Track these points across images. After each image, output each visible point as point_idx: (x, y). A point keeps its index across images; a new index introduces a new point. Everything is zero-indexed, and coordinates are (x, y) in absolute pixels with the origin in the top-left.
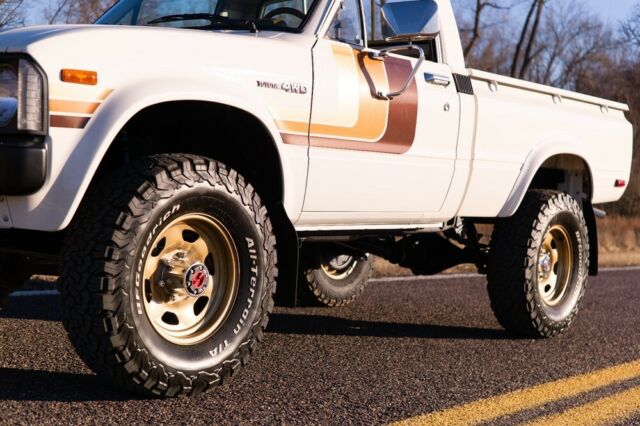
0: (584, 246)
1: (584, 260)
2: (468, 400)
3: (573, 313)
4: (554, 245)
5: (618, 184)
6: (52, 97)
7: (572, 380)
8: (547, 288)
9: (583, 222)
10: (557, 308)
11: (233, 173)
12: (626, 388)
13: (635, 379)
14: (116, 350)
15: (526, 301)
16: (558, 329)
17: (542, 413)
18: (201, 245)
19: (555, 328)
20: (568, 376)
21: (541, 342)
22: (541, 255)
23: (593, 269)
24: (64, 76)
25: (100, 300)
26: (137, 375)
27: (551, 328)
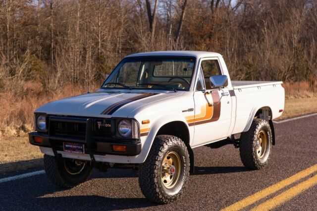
0: (270, 136)
1: (270, 141)
2: (246, 197)
3: (268, 160)
4: (260, 137)
5: (280, 111)
6: (141, 129)
7: (273, 186)
8: (259, 152)
9: (270, 128)
10: (262, 158)
11: (179, 139)
12: (289, 188)
13: (291, 185)
14: (157, 193)
15: (253, 158)
16: (263, 166)
17: (267, 199)
18: (171, 160)
19: (263, 165)
20: (271, 185)
21: (258, 171)
22: (257, 142)
23: (274, 143)
24: (143, 123)
25: (154, 180)
26: (162, 199)
27: (261, 166)
